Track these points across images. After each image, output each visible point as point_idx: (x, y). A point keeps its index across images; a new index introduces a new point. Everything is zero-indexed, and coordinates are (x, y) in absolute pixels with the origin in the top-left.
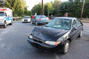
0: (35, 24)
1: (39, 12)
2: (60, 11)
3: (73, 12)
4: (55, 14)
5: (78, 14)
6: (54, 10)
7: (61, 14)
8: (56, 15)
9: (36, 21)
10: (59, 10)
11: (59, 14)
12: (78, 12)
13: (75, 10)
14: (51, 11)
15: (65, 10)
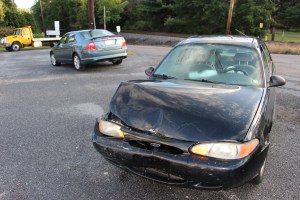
0: (73, 66)
1: (66, 15)
2: (145, 12)
3: (195, 13)
4: (127, 22)
5: (212, 21)
6: (125, 9)
7: (149, 23)
8: (133, 27)
9: (75, 53)
10: (141, 8)
11: (141, 23)
12: (212, 13)
13: (201, 7)
14: (114, 11)
15: (165, 9)
